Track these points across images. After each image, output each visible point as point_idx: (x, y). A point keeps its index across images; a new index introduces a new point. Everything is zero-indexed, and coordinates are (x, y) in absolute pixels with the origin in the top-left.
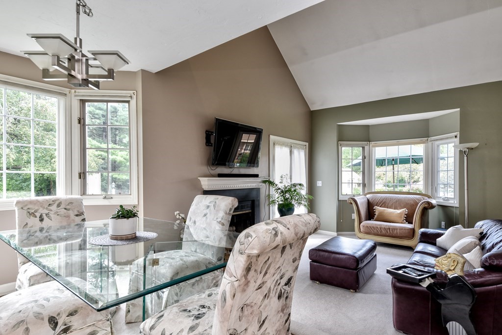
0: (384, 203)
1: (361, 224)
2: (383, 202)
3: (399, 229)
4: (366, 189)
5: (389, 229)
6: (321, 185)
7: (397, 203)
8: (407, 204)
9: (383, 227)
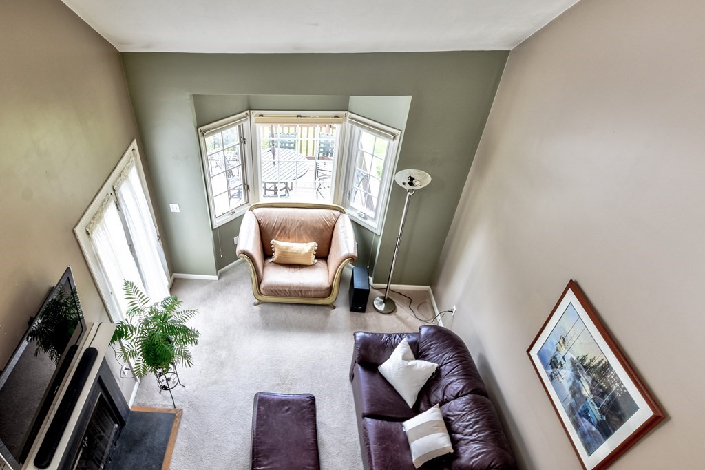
0: (284, 230)
1: (262, 286)
2: (282, 226)
3: (314, 291)
4: (250, 194)
5: (301, 291)
6: (178, 211)
7: (302, 228)
8: (315, 229)
9: (293, 289)
